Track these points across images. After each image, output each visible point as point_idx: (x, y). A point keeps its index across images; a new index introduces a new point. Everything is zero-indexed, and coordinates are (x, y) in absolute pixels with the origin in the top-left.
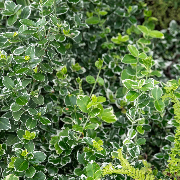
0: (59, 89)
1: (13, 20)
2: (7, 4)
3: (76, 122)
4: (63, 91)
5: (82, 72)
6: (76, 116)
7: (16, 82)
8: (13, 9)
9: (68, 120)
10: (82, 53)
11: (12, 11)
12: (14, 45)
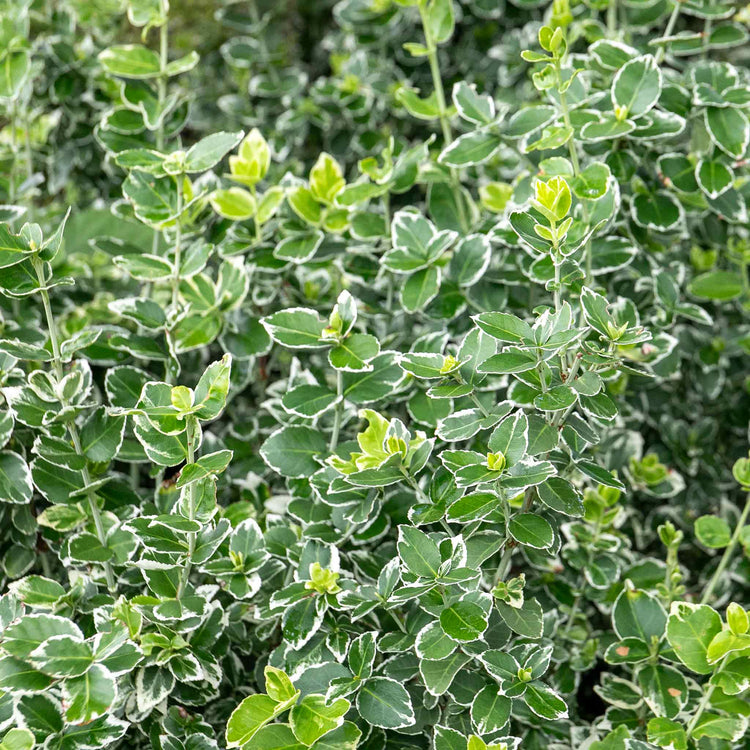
0: (583, 562)
1: (423, 289)
2: (403, 226)
3: (657, 705)
4: (600, 570)
5: (672, 489)
6: (655, 682)
7: (446, 551)
8: (424, 247)
9: (622, 691)
10: (665, 407)
11: (420, 253)
12: (419, 384)
